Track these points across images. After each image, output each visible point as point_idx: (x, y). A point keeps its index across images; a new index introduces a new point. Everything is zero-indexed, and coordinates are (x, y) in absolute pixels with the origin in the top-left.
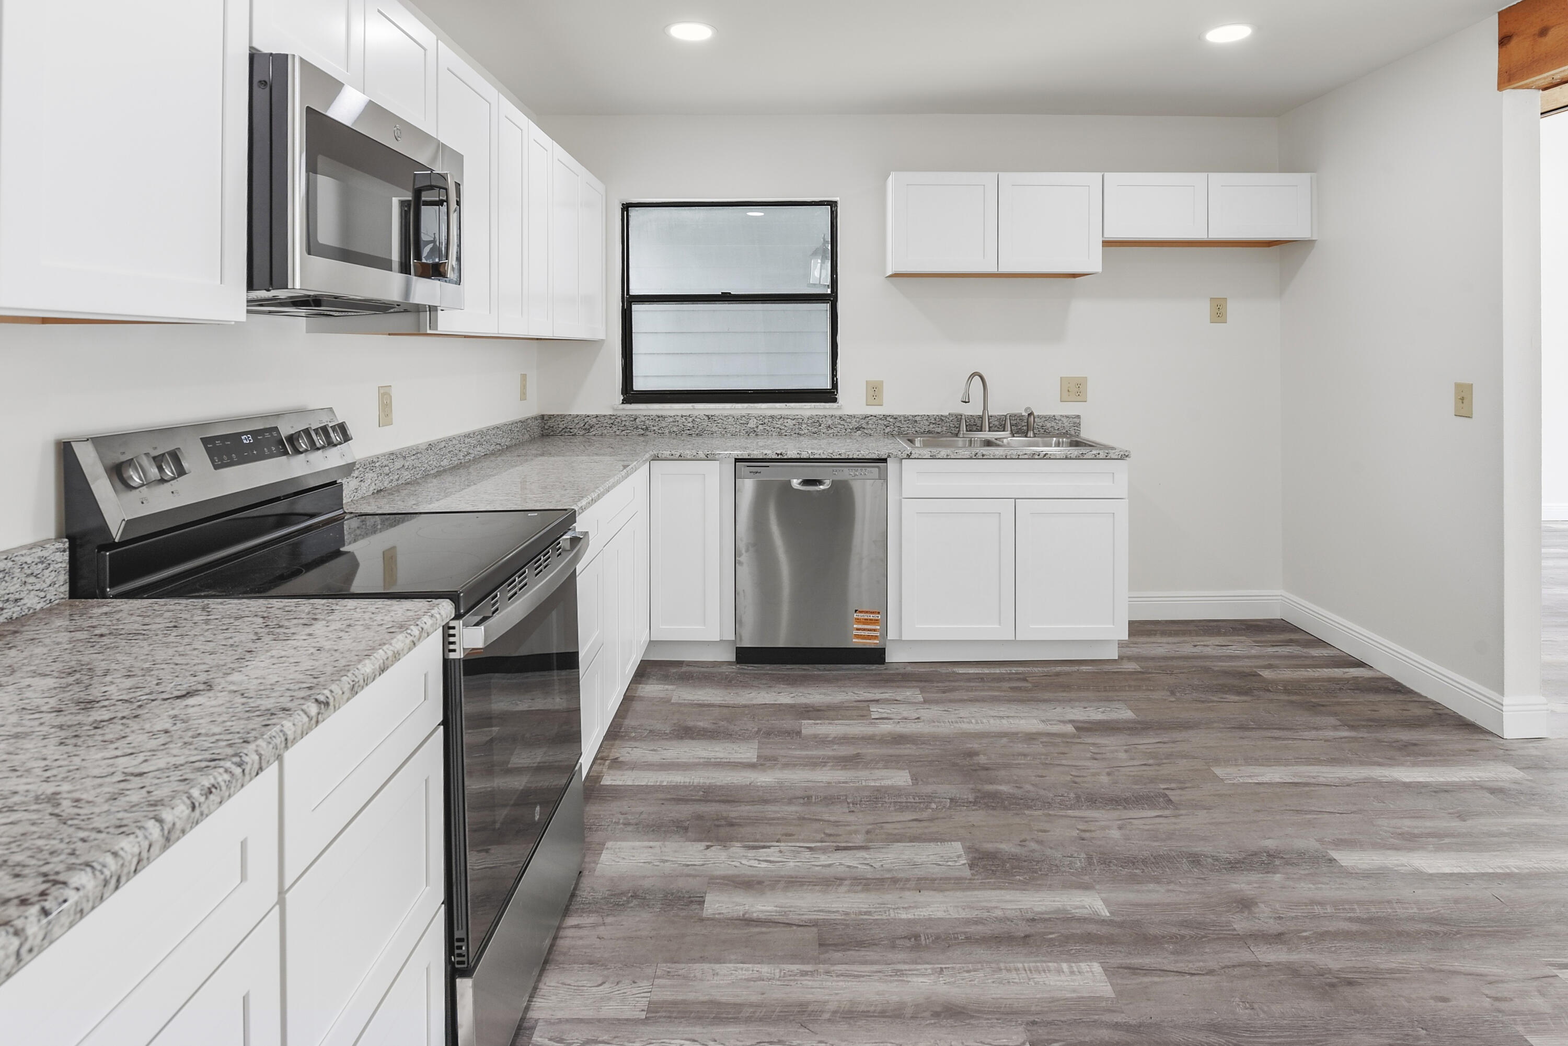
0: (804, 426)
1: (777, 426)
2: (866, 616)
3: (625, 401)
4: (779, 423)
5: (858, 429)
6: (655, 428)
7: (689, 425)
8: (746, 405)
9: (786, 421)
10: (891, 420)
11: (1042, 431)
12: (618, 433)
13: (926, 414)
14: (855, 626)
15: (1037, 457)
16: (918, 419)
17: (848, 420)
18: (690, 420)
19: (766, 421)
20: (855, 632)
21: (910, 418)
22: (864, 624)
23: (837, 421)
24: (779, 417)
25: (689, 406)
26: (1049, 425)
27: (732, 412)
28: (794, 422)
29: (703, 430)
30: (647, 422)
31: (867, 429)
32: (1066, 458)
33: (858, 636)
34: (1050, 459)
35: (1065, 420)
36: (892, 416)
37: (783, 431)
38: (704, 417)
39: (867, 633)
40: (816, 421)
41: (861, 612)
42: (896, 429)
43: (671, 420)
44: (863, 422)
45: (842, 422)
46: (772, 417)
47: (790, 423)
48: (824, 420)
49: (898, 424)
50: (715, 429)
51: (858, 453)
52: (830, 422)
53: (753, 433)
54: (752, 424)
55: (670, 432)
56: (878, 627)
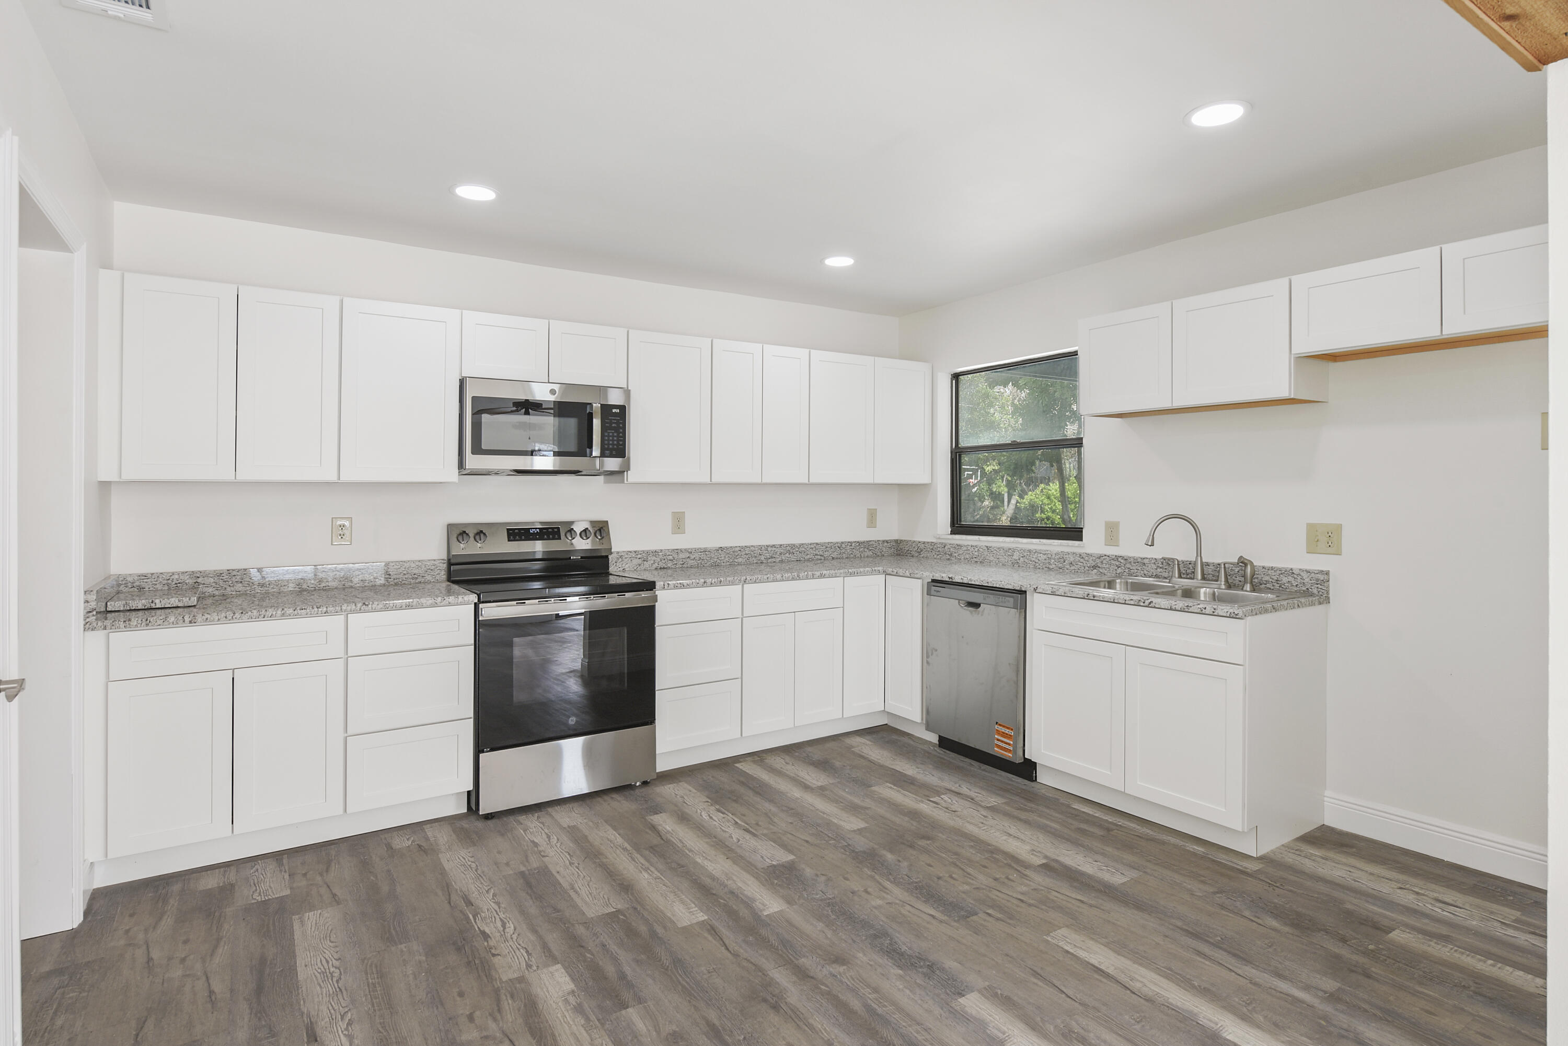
0: (1053, 561)
1: (1033, 559)
2: (1003, 730)
3: (953, 533)
4: (1035, 557)
5: (1094, 567)
6: (956, 555)
7: (976, 553)
8: (1012, 539)
9: (1039, 555)
10: (1122, 561)
11: (1277, 586)
12: (935, 557)
13: (1154, 557)
14: (996, 736)
15: (1142, 604)
16: (1146, 561)
17: (1086, 558)
18: (976, 549)
19: (1025, 554)
20: (996, 742)
21: (1139, 560)
22: (1002, 736)
23: (1078, 558)
24: (1034, 551)
25: (976, 537)
26: (1285, 580)
27: (1002, 545)
28: (1045, 557)
29: (985, 559)
30: (951, 549)
31: (1102, 568)
32: (1171, 609)
33: (998, 746)
34: (1155, 607)
35: (1305, 575)
36: (1122, 557)
37: (1037, 564)
38: (985, 548)
39: (1004, 745)
40: (1062, 558)
41: (1000, 725)
42: (1127, 570)
43: (965, 549)
44: (1098, 561)
45: (1082, 560)
46: (1030, 551)
47: (1043, 557)
48: (1067, 556)
49: (1128, 565)
50: (992, 558)
51: (1000, 583)
52: (1072, 559)
53: (1015, 565)
54: (1016, 557)
55: (964, 559)
56: (1012, 743)
